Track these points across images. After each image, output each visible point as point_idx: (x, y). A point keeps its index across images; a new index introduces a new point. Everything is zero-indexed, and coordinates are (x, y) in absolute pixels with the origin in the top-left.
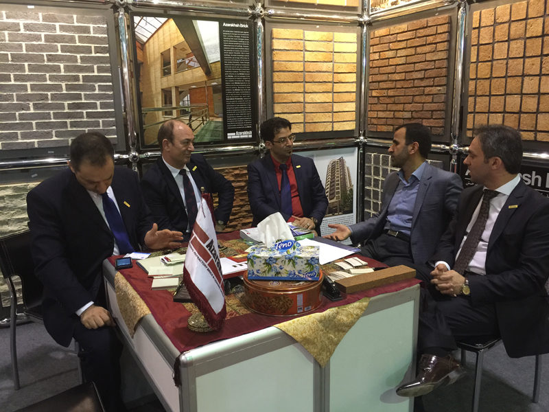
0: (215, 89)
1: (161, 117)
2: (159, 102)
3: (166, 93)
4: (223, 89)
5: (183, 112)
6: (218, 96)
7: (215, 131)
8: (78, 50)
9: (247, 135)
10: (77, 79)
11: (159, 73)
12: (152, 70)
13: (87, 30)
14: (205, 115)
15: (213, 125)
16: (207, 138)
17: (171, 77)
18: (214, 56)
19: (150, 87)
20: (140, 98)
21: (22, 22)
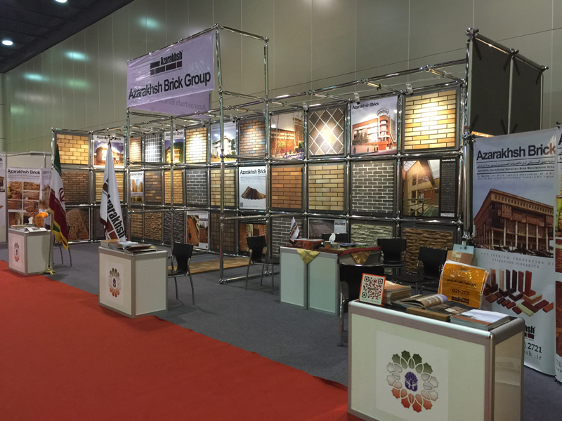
0: (436, 191)
1: (410, 203)
2: (410, 197)
3: (414, 193)
4: (440, 192)
5: (420, 202)
6: (437, 195)
7: (434, 211)
8: (383, 176)
9: (452, 215)
10: (381, 187)
11: (411, 184)
12: (409, 183)
13: (386, 169)
14: (430, 203)
15: (433, 209)
16: (430, 215)
17: (416, 186)
18: (436, 175)
19: (407, 190)
20: (402, 195)
21: (368, 168)
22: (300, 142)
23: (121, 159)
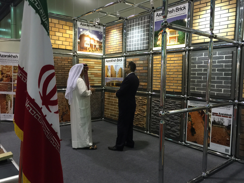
23: (100, 47)
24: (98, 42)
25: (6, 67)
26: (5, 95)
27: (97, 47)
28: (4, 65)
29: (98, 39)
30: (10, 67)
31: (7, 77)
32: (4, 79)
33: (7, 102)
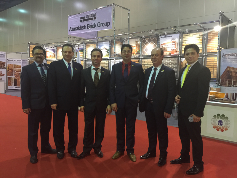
13: (174, 61)
21: (167, 60)
22: (138, 50)
23: (55, 56)
24: (53, 54)
25: (11, 65)
26: (10, 78)
27: (53, 56)
28: (10, 64)
29: (54, 53)
30: (12, 65)
31: (11, 70)
32: (10, 70)
33: (11, 81)
